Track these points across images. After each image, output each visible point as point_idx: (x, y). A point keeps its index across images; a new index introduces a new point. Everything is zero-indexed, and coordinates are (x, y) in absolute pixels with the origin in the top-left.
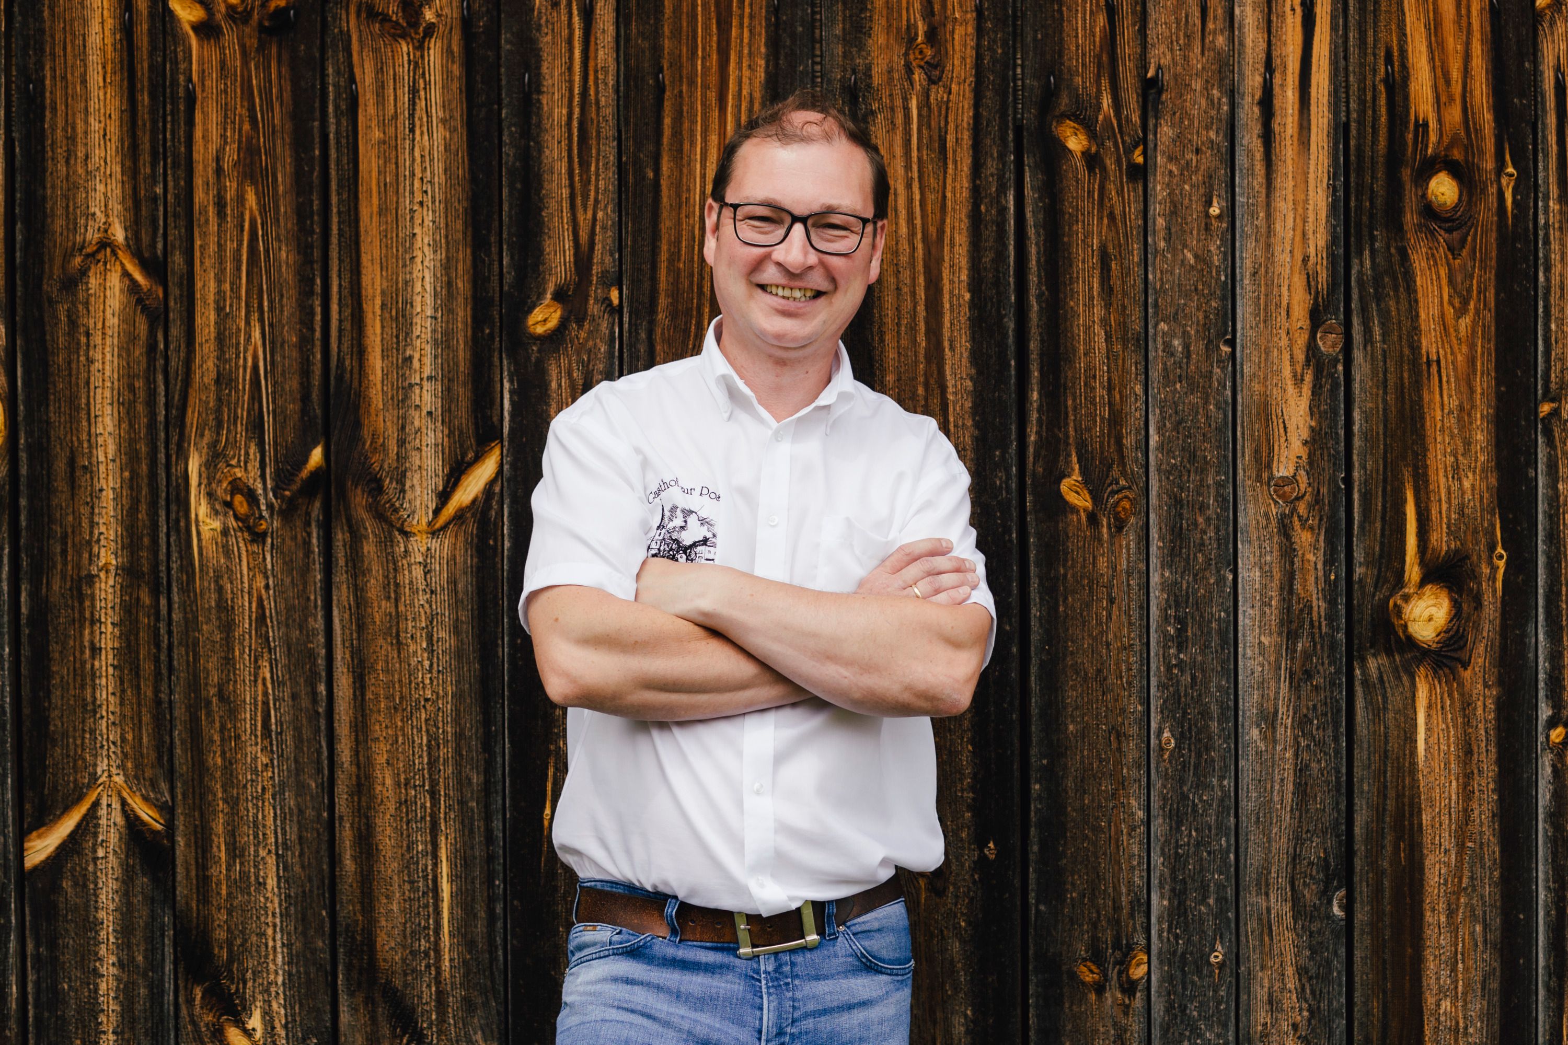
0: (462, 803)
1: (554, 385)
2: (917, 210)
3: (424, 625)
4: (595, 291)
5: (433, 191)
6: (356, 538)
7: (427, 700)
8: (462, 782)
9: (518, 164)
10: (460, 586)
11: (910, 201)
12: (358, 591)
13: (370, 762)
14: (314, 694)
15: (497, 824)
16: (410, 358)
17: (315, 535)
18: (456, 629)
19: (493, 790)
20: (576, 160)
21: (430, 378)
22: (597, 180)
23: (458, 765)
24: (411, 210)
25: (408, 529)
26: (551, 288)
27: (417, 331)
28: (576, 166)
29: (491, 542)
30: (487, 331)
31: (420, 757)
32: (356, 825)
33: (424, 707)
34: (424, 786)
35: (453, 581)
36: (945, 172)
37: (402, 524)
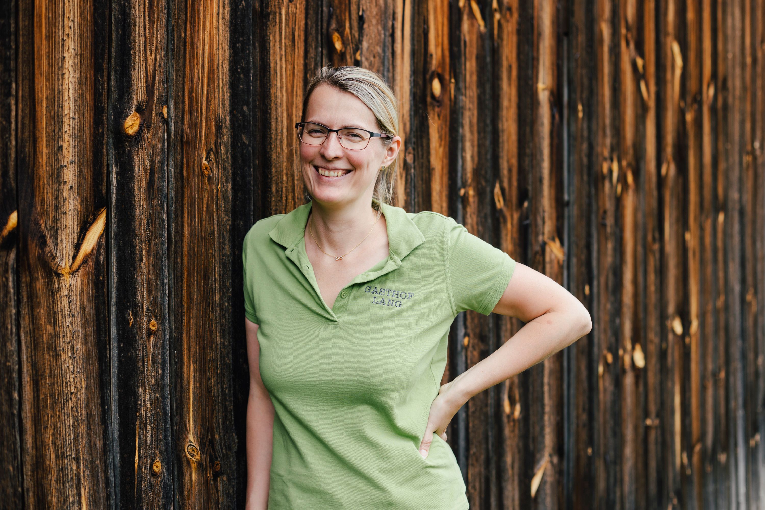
0: (92, 462)
1: (137, 169)
2: (284, 73)
3: (69, 340)
4: (156, 107)
5: (74, 27)
6: (33, 280)
7: (72, 393)
8: (91, 447)
9: (120, 17)
10: (87, 310)
11: (281, 67)
12: (34, 319)
13: (43, 443)
14: (11, 399)
15: (111, 472)
16: (62, 147)
17: (11, 279)
18: (86, 343)
19: (108, 449)
20: (147, 19)
21: (72, 162)
22: (157, 34)
23: (89, 435)
24: (63, 39)
25: (60, 272)
26: (134, 104)
27: (66, 128)
28: (147, 23)
29: (101, 279)
30: (101, 130)
31: (70, 435)
32: (36, 493)
33: (71, 399)
34: (72, 455)
35: (82, 308)
36: (295, 53)
37: (57, 268)
